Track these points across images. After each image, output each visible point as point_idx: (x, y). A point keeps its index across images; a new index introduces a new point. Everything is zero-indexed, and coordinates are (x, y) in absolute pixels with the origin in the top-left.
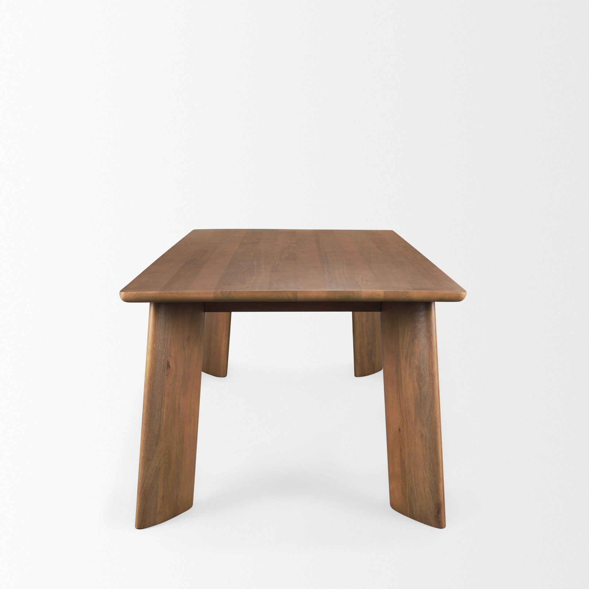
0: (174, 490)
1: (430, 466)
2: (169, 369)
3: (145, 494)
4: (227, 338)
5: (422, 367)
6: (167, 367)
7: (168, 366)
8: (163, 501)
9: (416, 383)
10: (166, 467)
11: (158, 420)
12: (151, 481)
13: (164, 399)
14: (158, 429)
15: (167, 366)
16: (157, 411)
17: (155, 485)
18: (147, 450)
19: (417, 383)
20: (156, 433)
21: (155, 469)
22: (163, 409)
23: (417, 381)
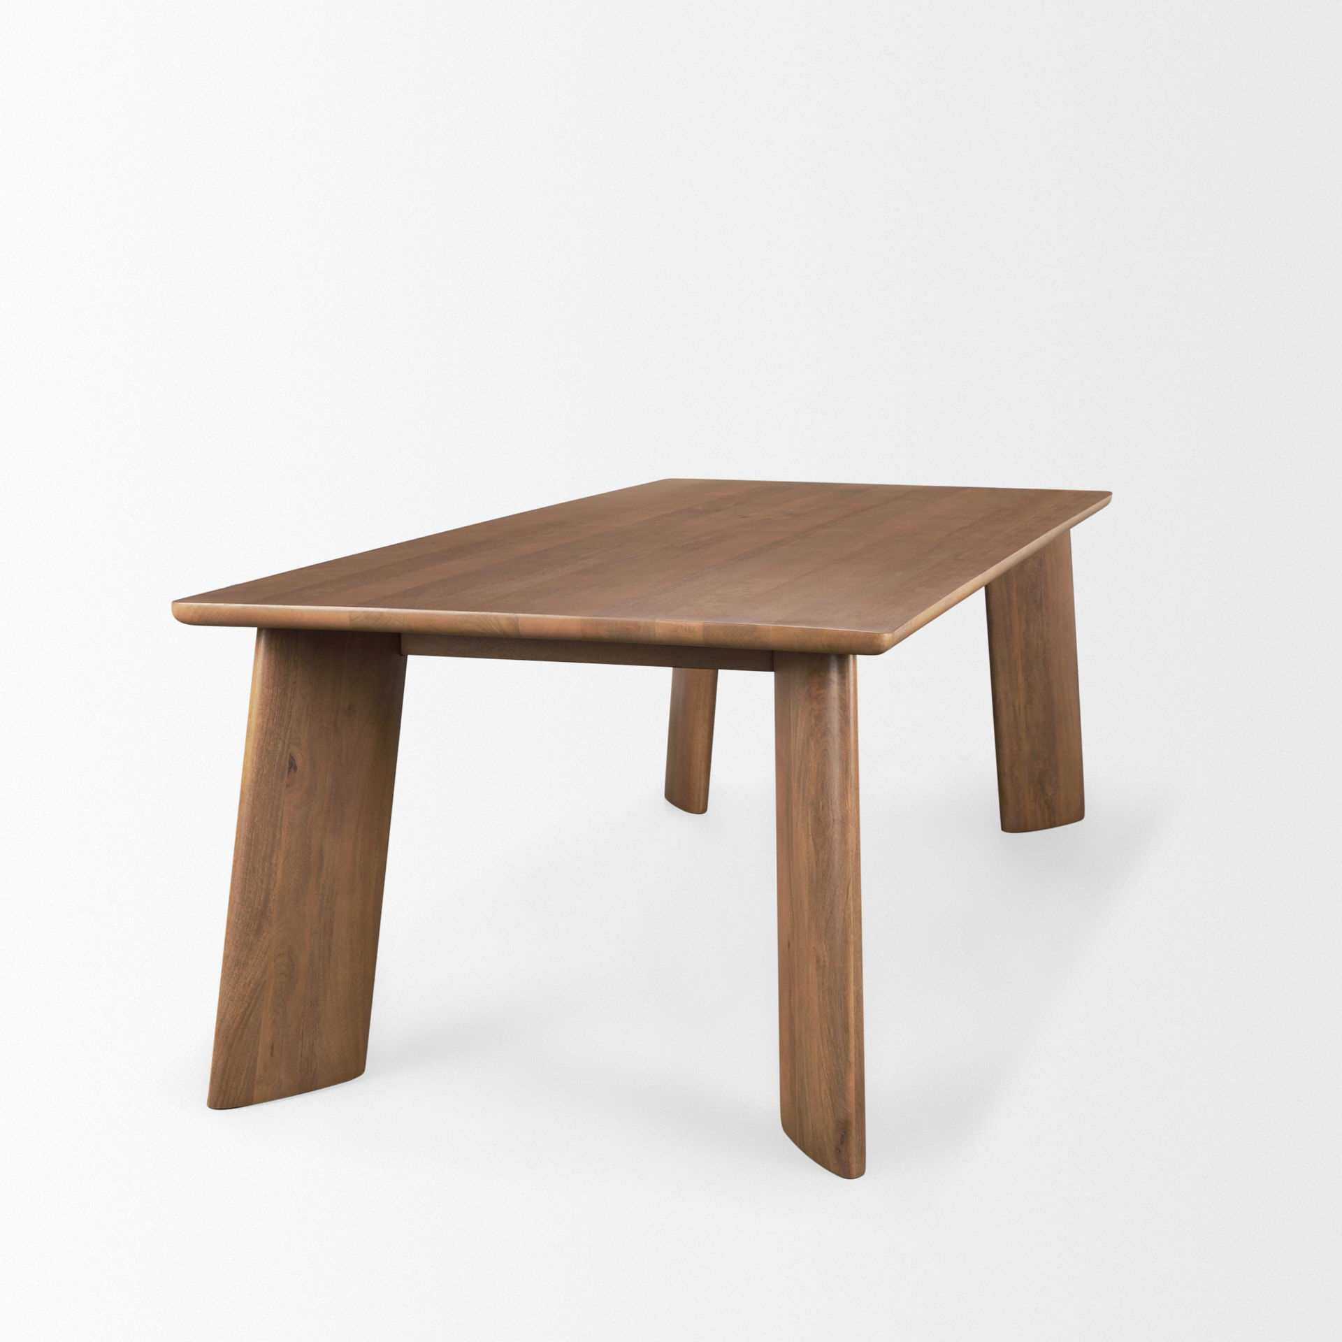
0: (302, 1034)
1: (829, 1032)
2: (295, 771)
3: (227, 1037)
4: (706, 726)
5: (821, 804)
6: (290, 768)
7: (292, 766)
8: (272, 1054)
9: (811, 838)
10: (281, 982)
11: (262, 881)
12: (242, 1010)
13: (278, 836)
14: (262, 899)
15: (288, 766)
16: (261, 860)
17: (251, 1019)
18: (235, 942)
19: (813, 839)
20: (257, 909)
21: (251, 985)
22: (275, 858)
23: (812, 835)
